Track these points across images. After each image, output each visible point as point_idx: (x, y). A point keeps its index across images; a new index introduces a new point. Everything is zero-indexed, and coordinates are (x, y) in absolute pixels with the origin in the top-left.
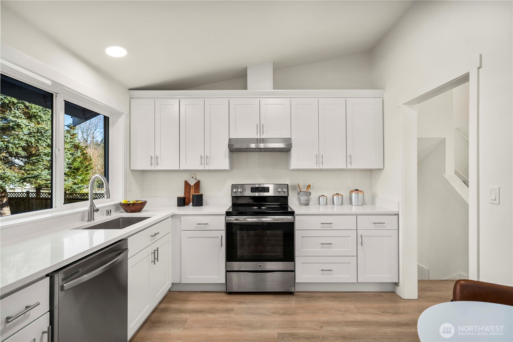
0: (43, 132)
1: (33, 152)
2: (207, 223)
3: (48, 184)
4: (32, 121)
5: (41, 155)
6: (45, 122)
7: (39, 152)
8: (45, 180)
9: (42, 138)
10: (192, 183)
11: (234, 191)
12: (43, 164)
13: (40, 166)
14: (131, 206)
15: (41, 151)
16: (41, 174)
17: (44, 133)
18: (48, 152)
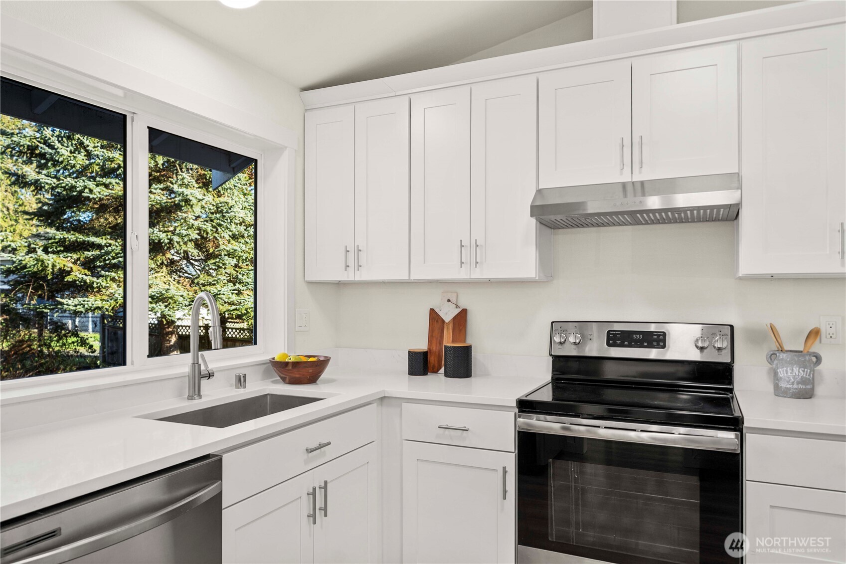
0: (225, 210)
1: (211, 251)
2: (468, 427)
3: (231, 311)
4: (210, 191)
5: (221, 255)
6: (229, 191)
7: (219, 249)
8: (229, 304)
9: (223, 223)
10: (448, 314)
11: (557, 339)
12: (226, 273)
13: (220, 277)
14: (290, 368)
15: (222, 248)
16: (221, 292)
17: (226, 213)
18: (233, 249)
